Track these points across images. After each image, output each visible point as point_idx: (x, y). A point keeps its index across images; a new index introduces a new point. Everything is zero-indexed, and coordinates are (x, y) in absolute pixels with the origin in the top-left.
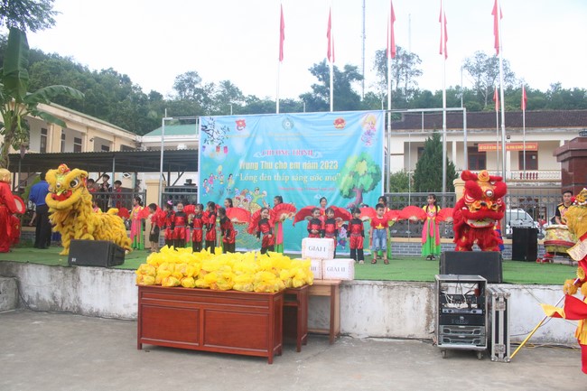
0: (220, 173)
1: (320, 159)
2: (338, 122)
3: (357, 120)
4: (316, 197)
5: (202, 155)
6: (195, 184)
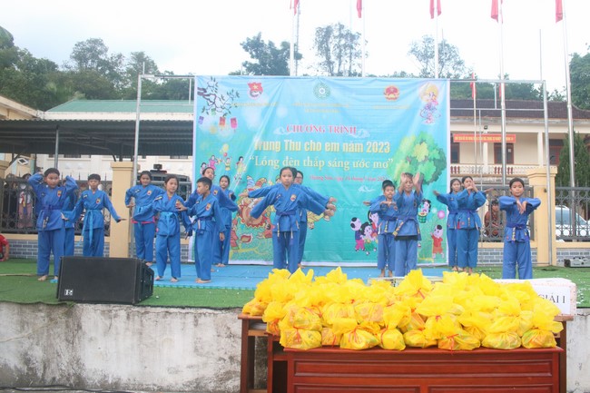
0: (226, 154)
1: (366, 138)
2: (389, 91)
3: (414, 90)
4: (361, 189)
5: (197, 128)
6: (165, 172)
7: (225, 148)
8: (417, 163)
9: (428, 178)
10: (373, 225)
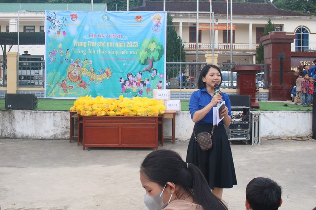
0: (61, 48)
1: (127, 40)
3: (149, 17)
4: (124, 64)
5: (47, 36)
6: (30, 55)
7: (60, 45)
8: (151, 52)
9: (156, 59)
10: (130, 81)
